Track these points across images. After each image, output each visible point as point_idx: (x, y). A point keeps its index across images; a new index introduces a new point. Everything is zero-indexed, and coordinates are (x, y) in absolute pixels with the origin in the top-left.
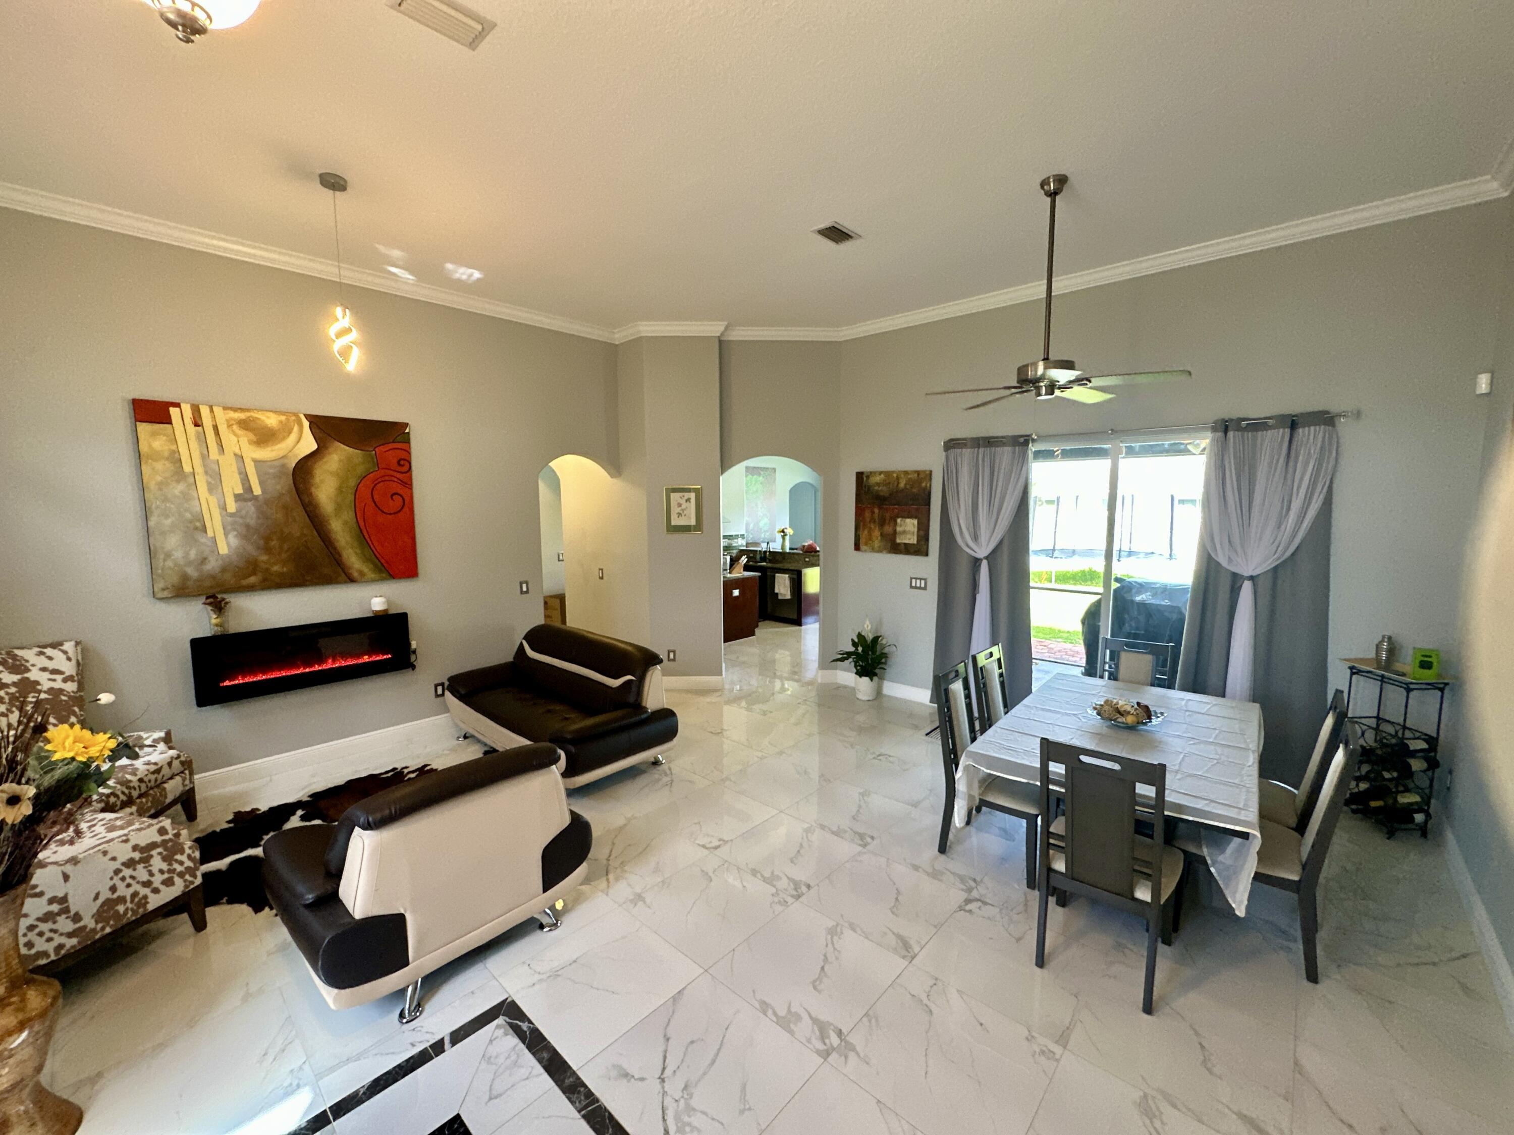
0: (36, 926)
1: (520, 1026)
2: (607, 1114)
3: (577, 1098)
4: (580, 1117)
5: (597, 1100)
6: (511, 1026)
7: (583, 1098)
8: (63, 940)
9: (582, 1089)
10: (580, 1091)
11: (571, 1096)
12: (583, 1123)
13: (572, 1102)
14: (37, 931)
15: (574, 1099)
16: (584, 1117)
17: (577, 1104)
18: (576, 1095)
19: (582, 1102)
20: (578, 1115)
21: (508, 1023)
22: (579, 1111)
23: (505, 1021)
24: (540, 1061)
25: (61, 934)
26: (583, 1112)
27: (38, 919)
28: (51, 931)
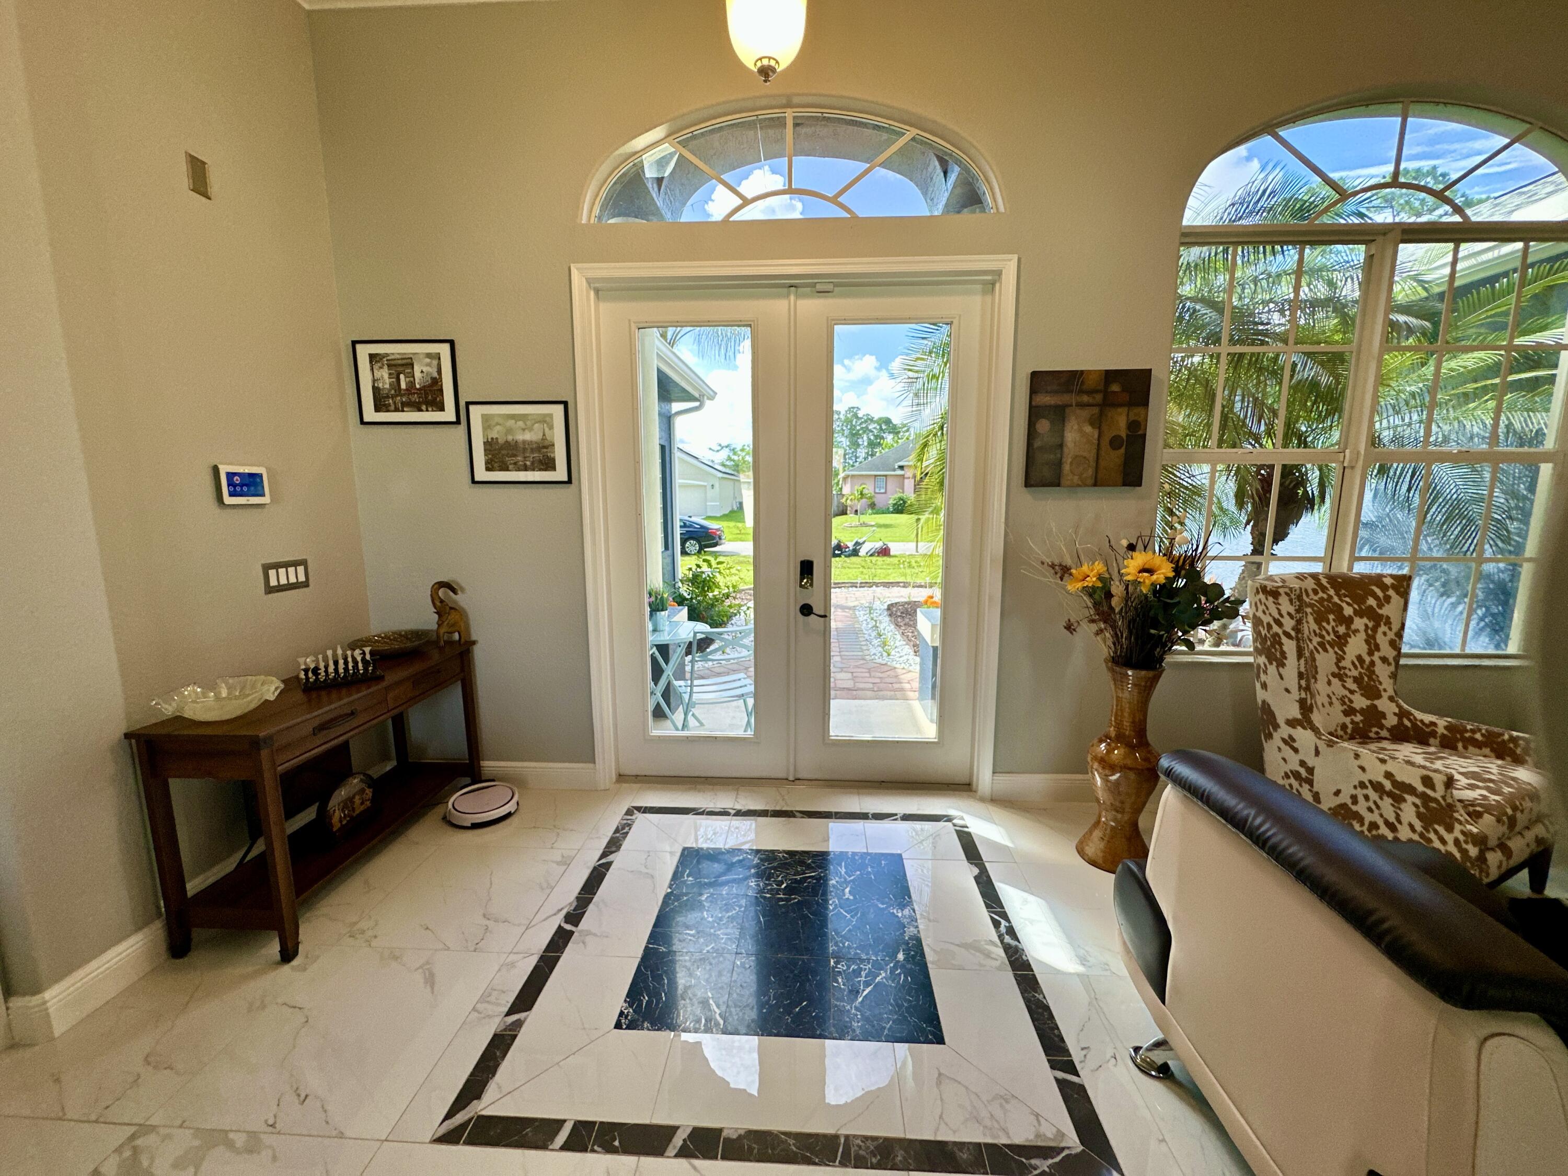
0: (1366, 787)
1: (1045, 1158)
2: (817, 1160)
3: (868, 1148)
4: (839, 1133)
5: (843, 1164)
6: (1057, 1150)
7: (861, 1152)
8: (1380, 822)
9: (874, 1160)
10: (875, 1156)
11: (875, 1143)
12: (831, 1131)
13: (866, 1138)
14: (1365, 791)
15: (869, 1143)
16: (836, 1137)
17: (858, 1142)
18: (872, 1148)
19: (857, 1148)
20: (844, 1132)
21: (1063, 1149)
22: (847, 1137)
23: (1068, 1148)
24: (961, 1145)
25: (1381, 816)
26: (842, 1140)
27: (1370, 782)
28: (1375, 803)
